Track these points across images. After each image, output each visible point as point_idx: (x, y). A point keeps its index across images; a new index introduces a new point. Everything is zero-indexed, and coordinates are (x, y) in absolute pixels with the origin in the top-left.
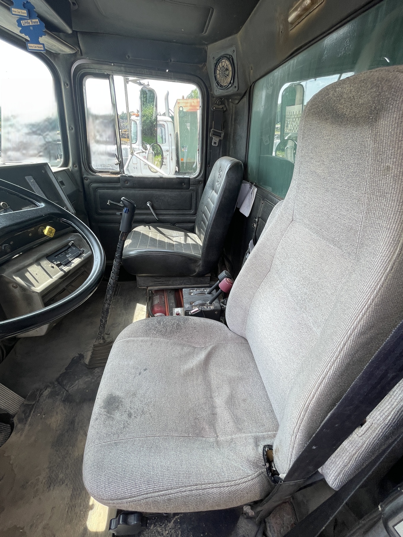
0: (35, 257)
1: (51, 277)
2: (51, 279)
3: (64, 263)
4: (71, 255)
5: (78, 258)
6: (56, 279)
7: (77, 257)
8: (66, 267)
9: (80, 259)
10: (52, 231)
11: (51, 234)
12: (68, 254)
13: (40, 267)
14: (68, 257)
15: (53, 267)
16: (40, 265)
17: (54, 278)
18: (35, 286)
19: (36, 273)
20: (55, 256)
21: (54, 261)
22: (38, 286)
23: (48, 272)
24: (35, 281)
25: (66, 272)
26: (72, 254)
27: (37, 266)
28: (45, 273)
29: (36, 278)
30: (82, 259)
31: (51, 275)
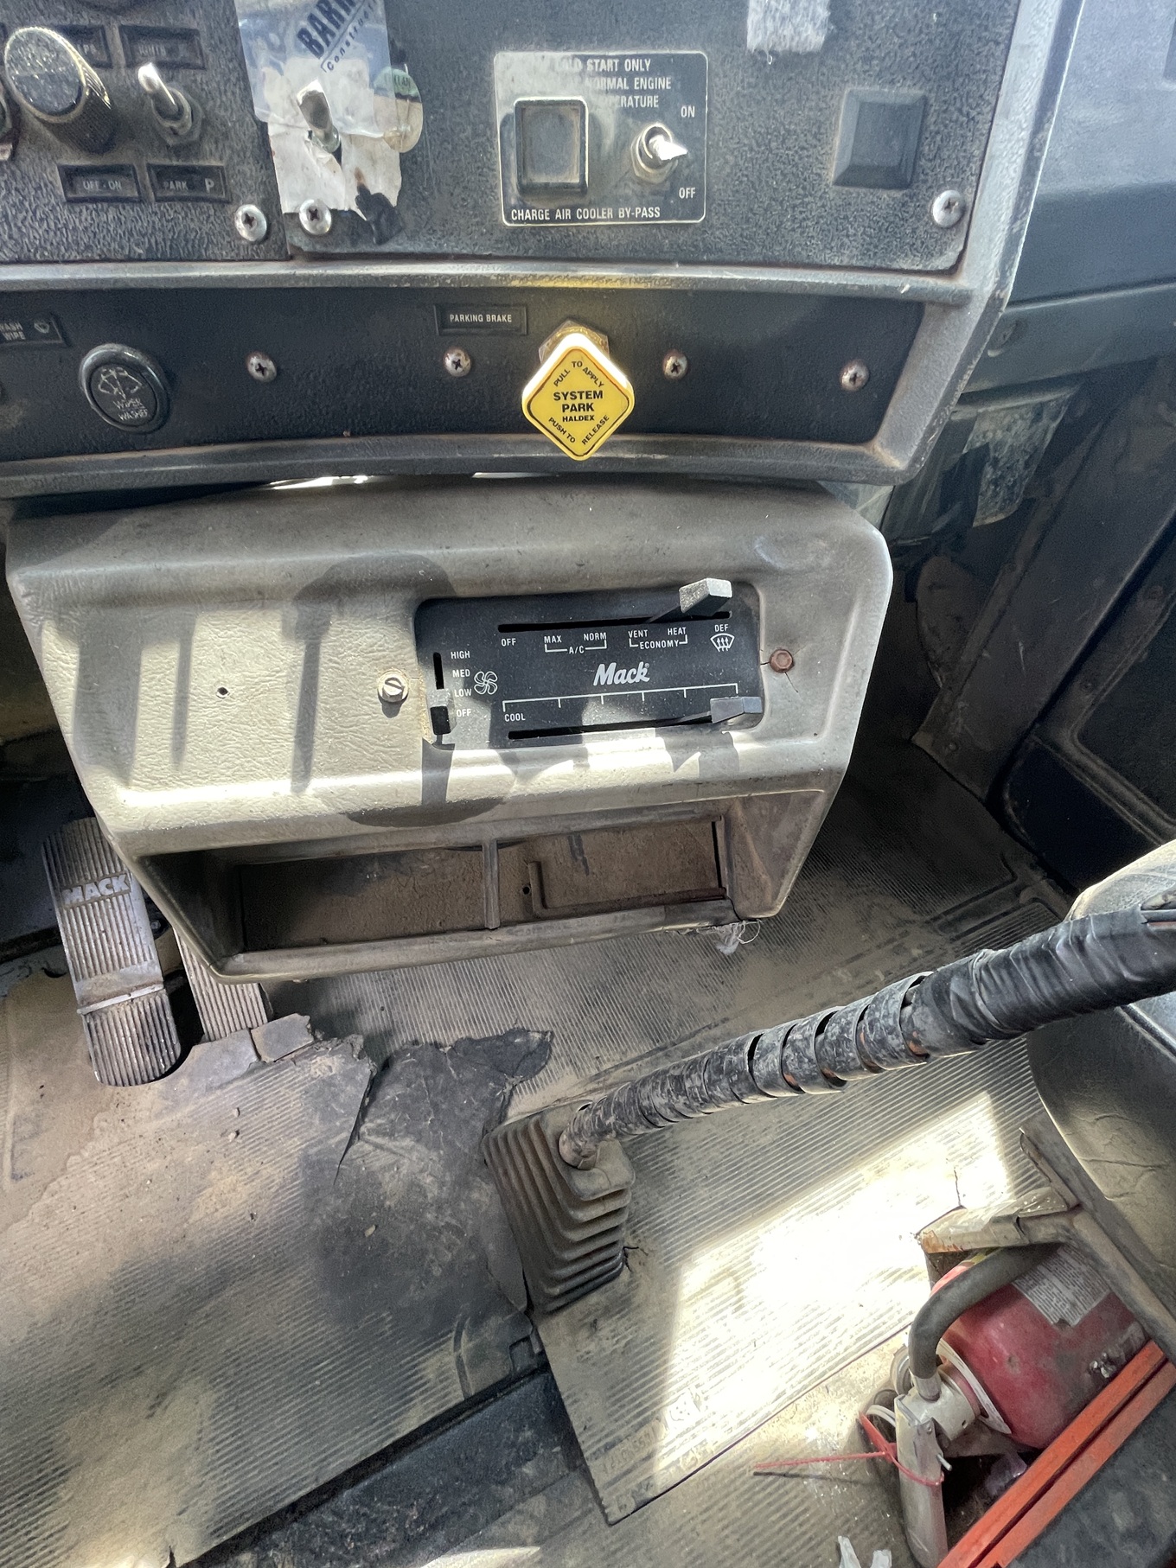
1: (303, 768)
2: (285, 786)
3: (518, 717)
4: (641, 685)
5: (661, 741)
7: (662, 722)
8: (493, 753)
10: (596, 403)
11: (579, 429)
12: (627, 660)
13: (291, 656)
14: (600, 688)
15: (392, 705)
16: (311, 637)
17: (310, 791)
18: (135, 773)
19: (232, 680)
20: (506, 629)
21: (459, 664)
22: (157, 782)
23: (321, 722)
24: (167, 736)
25: (451, 796)
26: (655, 678)
27: (290, 633)
28: (287, 718)
29: (195, 719)
30: (676, 767)
31: (319, 756)
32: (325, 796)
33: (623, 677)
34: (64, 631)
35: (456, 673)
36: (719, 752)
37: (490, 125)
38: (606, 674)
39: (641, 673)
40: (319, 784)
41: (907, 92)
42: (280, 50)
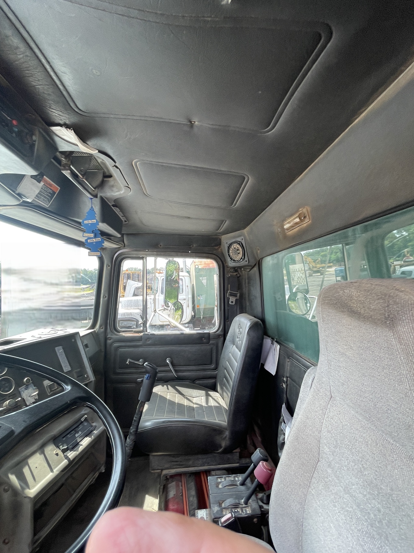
0: (40, 442)
1: (52, 471)
2: (51, 474)
3: (71, 446)
4: (81, 434)
5: (88, 438)
6: (58, 472)
7: (86, 436)
8: (72, 452)
9: (90, 438)
12: (78, 432)
13: (42, 456)
14: (77, 437)
15: (57, 454)
16: (43, 453)
17: (55, 472)
18: (30, 487)
19: (36, 465)
20: (63, 438)
21: (60, 445)
22: (34, 486)
23: (50, 462)
24: (32, 479)
25: (71, 460)
26: (82, 432)
27: (40, 454)
28: (46, 465)
29: (34, 474)
30: (92, 438)
31: (53, 467)
32: (57, 471)
33: (79, 434)
34: (12, 474)
35: (61, 447)
36: (94, 434)
37: (45, 388)
38: (77, 435)
39: (80, 433)
40: (55, 470)
41: (79, 370)
42: (23, 391)
